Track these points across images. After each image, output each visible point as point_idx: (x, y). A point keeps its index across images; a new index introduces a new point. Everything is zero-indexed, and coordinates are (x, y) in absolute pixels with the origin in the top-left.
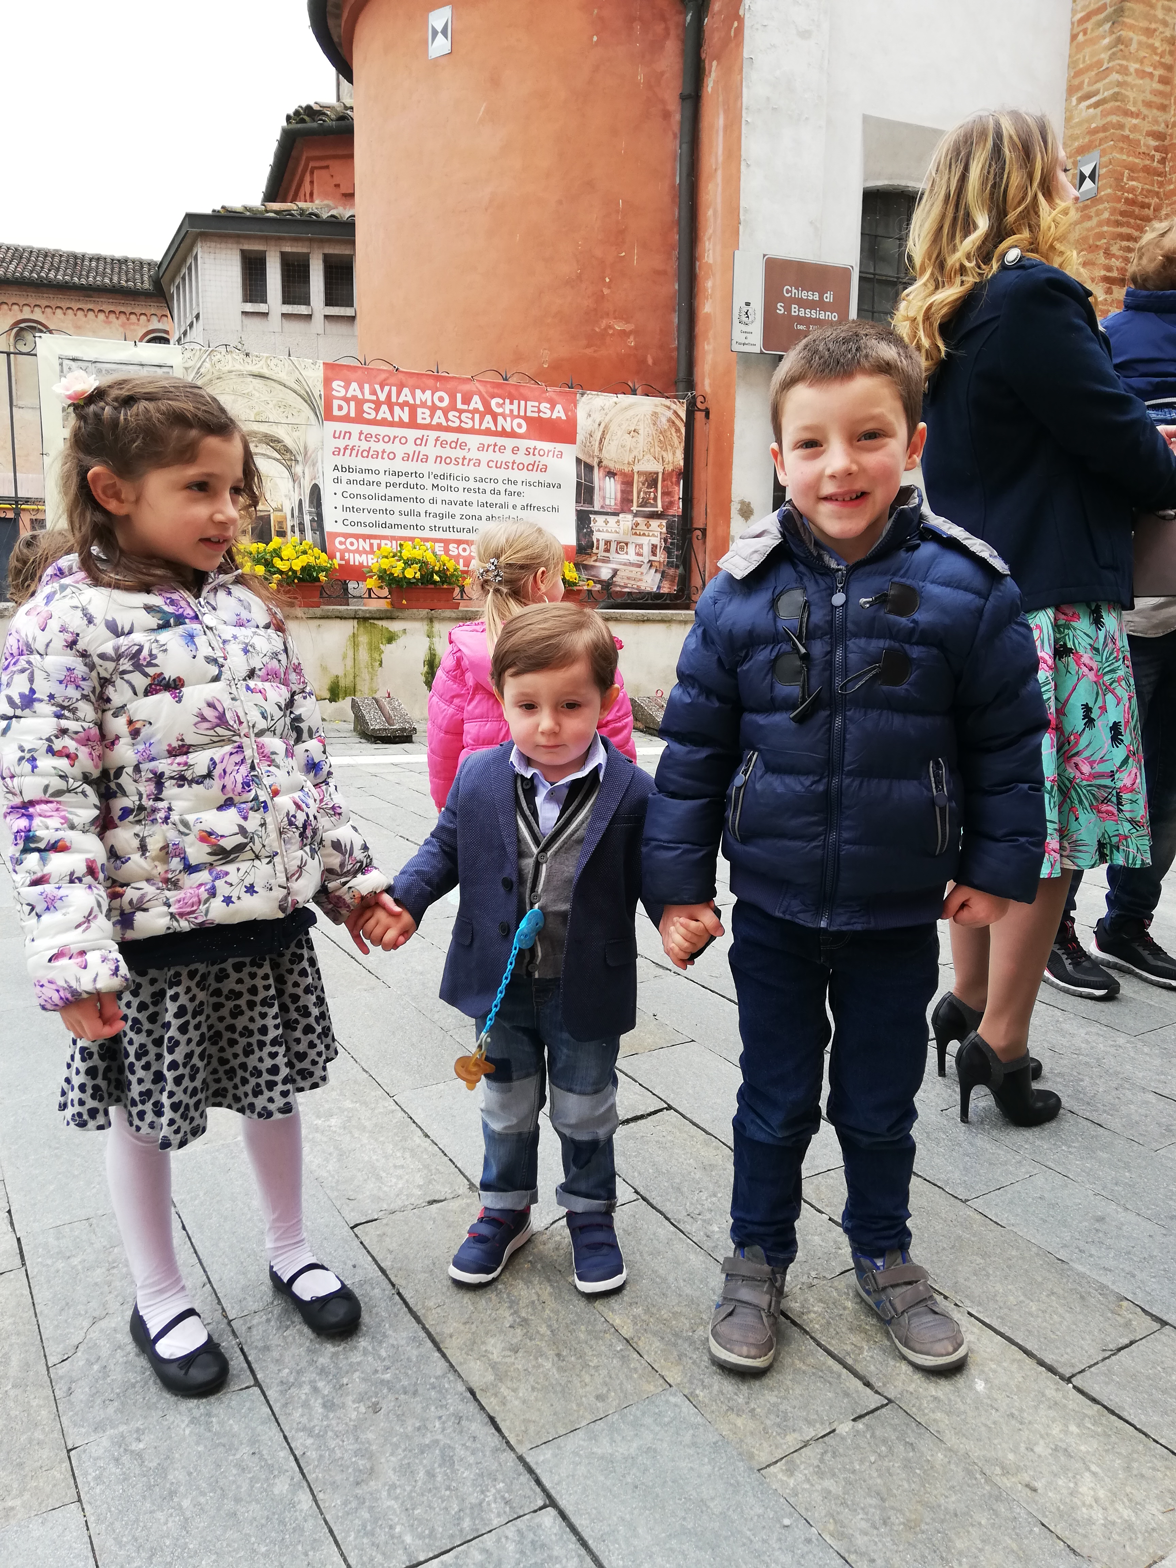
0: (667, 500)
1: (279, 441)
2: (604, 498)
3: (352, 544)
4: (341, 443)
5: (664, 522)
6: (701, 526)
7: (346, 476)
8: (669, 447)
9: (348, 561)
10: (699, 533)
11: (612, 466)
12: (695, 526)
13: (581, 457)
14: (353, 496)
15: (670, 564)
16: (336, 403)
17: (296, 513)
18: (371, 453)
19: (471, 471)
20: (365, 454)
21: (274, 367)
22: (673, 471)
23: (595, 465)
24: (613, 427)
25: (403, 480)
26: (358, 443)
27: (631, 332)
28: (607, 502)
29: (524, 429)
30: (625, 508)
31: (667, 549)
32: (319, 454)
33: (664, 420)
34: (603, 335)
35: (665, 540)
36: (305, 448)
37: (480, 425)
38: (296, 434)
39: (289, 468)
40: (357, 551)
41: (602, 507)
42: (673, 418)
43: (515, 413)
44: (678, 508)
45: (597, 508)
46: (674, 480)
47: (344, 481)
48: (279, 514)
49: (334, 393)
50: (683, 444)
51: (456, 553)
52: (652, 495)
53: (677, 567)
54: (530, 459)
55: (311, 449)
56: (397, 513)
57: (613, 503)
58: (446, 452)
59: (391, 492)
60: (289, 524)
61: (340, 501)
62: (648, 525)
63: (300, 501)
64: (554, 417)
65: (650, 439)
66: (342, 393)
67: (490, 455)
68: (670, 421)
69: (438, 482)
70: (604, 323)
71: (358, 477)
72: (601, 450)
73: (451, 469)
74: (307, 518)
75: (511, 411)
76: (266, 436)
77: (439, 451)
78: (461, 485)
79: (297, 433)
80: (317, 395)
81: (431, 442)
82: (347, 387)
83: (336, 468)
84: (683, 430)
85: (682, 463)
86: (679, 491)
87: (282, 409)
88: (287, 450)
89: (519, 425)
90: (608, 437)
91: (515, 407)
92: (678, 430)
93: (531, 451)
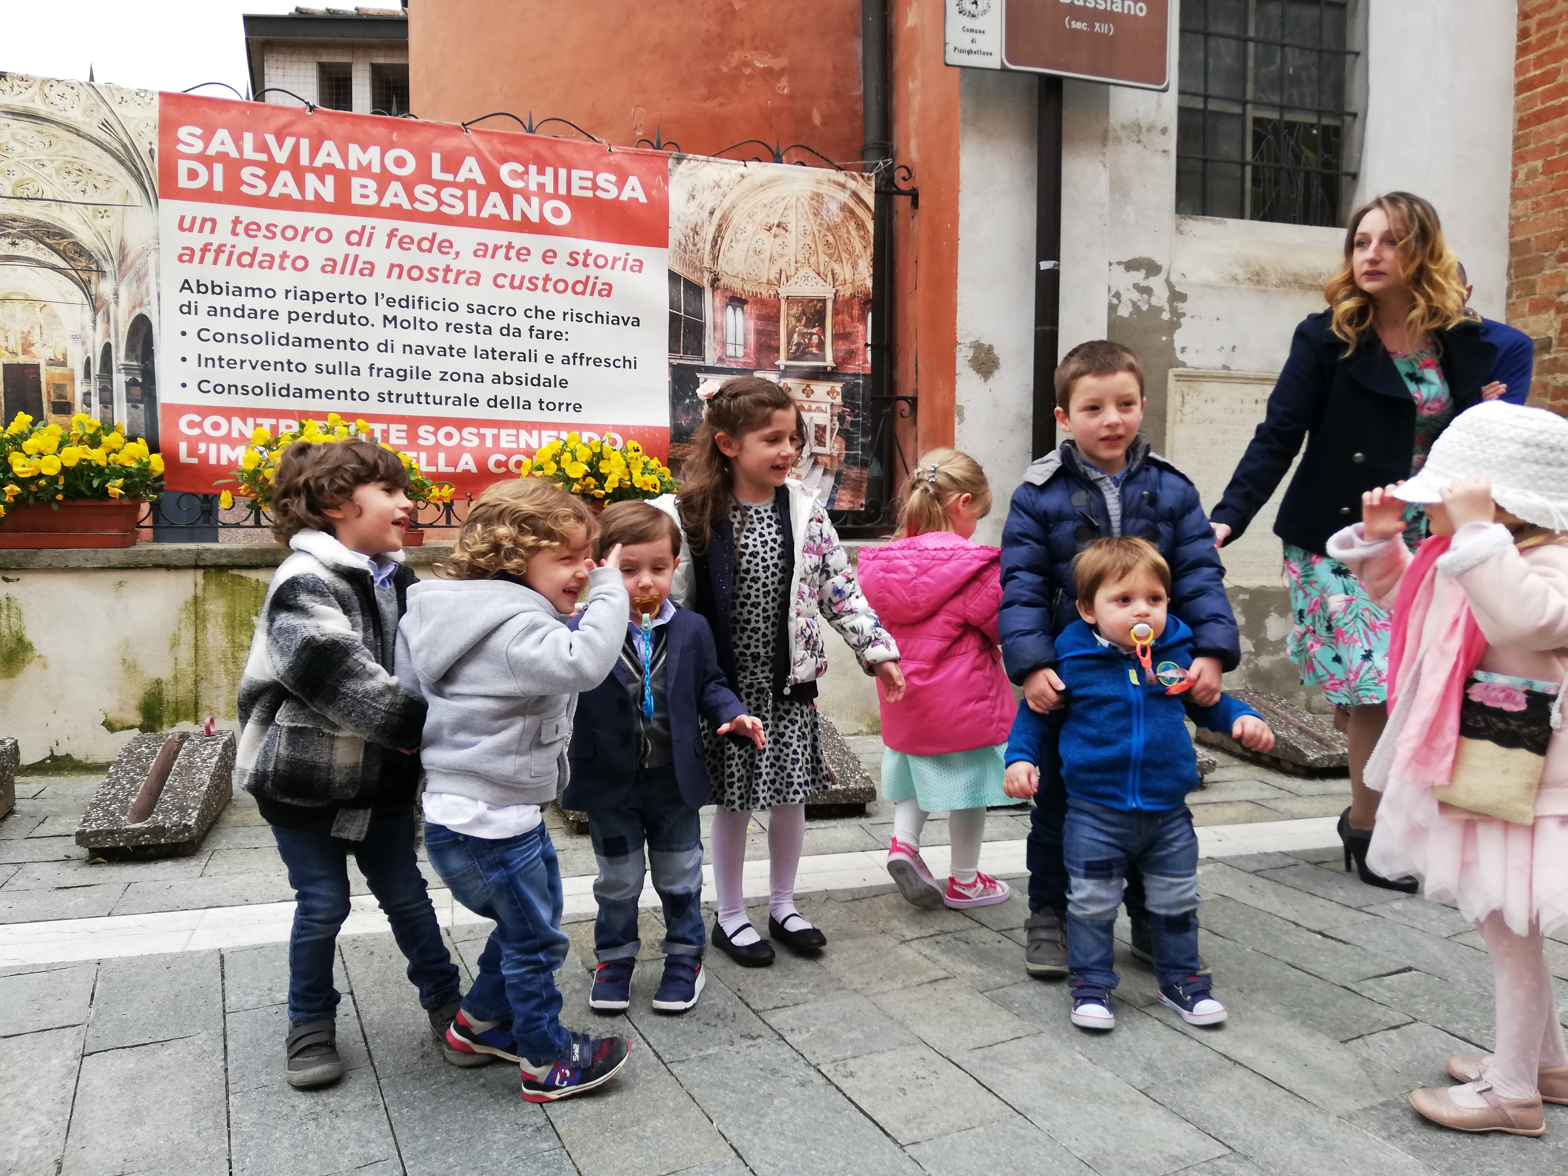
0: (843, 347)
1: (62, 234)
2: (724, 344)
3: (216, 426)
4: (196, 240)
5: (838, 387)
6: (909, 393)
7: (206, 301)
8: (844, 256)
9: (205, 458)
10: (904, 406)
11: (737, 285)
12: (900, 394)
13: (677, 269)
14: (219, 338)
15: (850, 460)
16: (183, 166)
17: (96, 369)
18: (259, 258)
19: (461, 293)
20: (246, 260)
21: (57, 100)
22: (853, 296)
23: (706, 284)
24: (738, 218)
25: (324, 307)
26: (230, 240)
27: (782, 72)
28: (730, 351)
29: (566, 218)
30: (765, 362)
31: (844, 434)
32: (152, 260)
33: (834, 207)
34: (735, 77)
35: (841, 418)
36: (122, 248)
37: (480, 209)
38: (101, 224)
39: (84, 286)
40: (227, 439)
41: (720, 360)
42: (852, 203)
43: (549, 189)
44: (864, 362)
45: (710, 360)
46: (856, 312)
47: (203, 309)
48: (58, 370)
49: (181, 147)
50: (870, 250)
51: (432, 441)
52: (815, 339)
53: (864, 464)
54: (579, 273)
55: (134, 247)
56: (311, 368)
57: (740, 352)
58: (411, 257)
59: (299, 329)
60: (79, 389)
61: (193, 347)
62: (808, 392)
63: (107, 348)
64: (624, 197)
65: (809, 240)
66: (198, 147)
67: (499, 264)
68: (844, 208)
69: (396, 311)
70: (736, 57)
71: (233, 302)
72: (715, 258)
73: (421, 289)
74: (119, 380)
75: (541, 186)
76: (36, 224)
77: (395, 255)
78: (442, 317)
79: (106, 222)
80: (144, 150)
81: (380, 238)
82: (207, 139)
83: (186, 285)
84: (870, 226)
85: (869, 283)
86: (865, 332)
87: (73, 177)
88: (81, 251)
89: (557, 213)
90: (728, 235)
91: (548, 179)
92: (861, 226)
93: (581, 258)
